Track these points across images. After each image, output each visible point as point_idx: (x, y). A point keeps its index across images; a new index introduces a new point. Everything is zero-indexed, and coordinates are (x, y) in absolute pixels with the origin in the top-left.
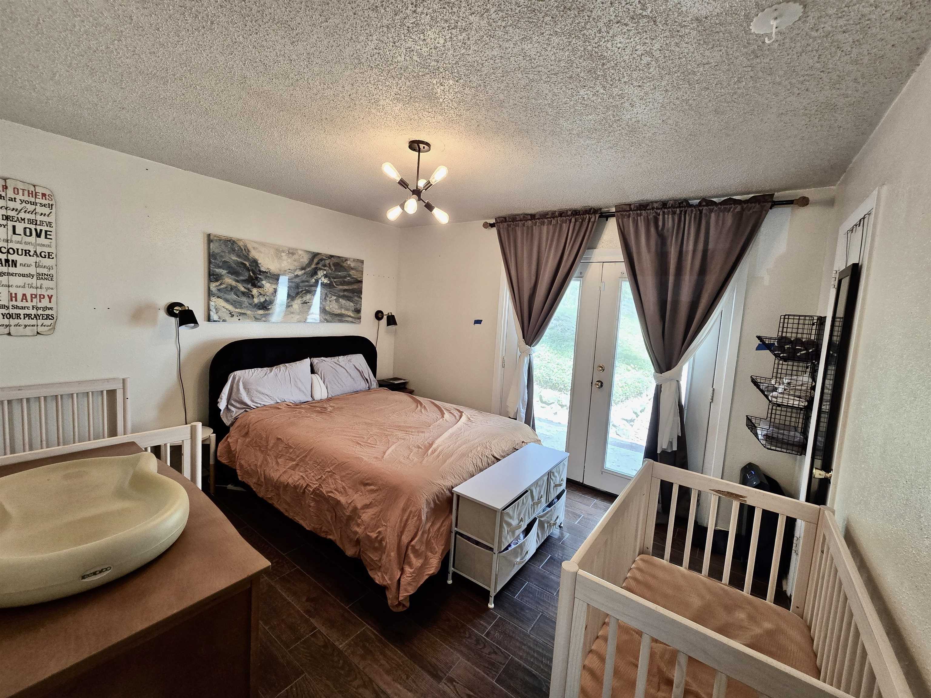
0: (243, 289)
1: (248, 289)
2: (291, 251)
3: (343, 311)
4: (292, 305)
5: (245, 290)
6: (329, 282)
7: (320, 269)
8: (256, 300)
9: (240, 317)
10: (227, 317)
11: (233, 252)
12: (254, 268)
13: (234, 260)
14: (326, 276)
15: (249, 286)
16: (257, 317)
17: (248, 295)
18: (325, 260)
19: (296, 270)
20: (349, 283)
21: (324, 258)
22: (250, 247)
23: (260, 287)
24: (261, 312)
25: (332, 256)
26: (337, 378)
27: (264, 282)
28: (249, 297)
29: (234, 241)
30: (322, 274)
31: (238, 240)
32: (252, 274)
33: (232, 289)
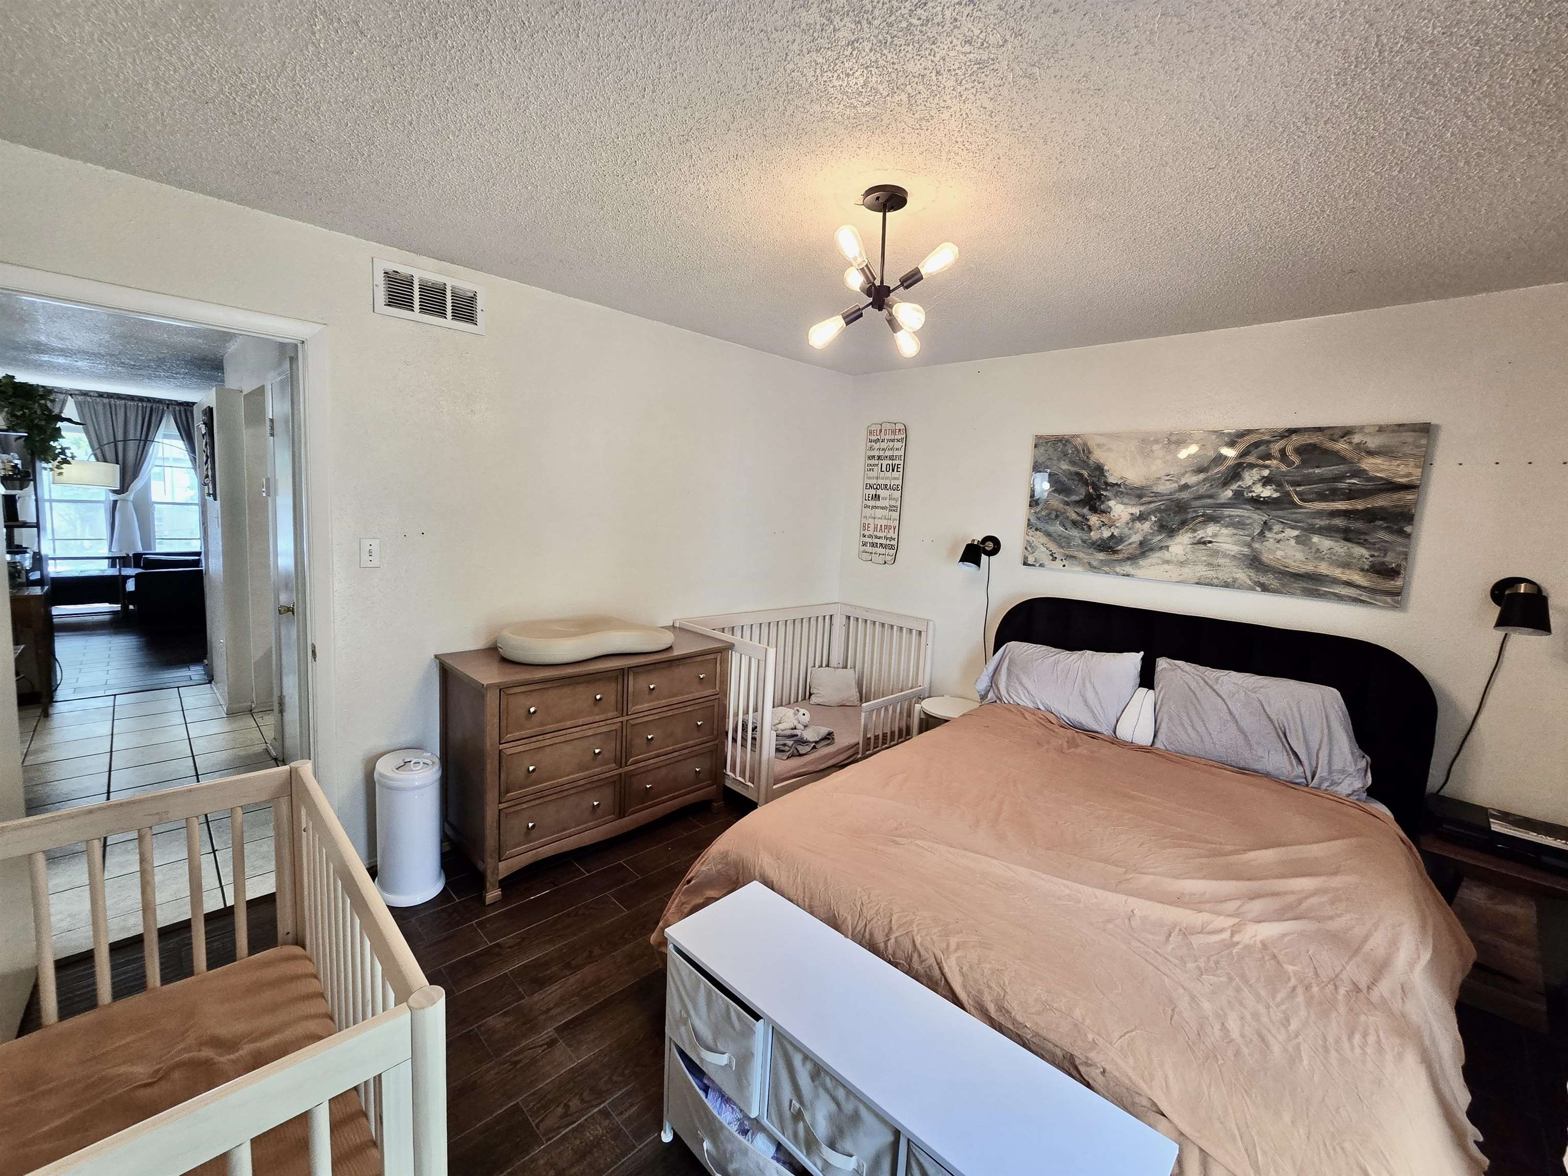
0: (1074, 516)
1: (1083, 516)
2: (1173, 438)
3: (1324, 568)
4: (1167, 547)
5: (1079, 518)
6: (1276, 495)
7: (1251, 466)
8: (1094, 535)
9: (1065, 562)
10: (1046, 559)
11: (1064, 458)
12: (1095, 479)
13: (1064, 471)
14: (1266, 481)
15: (1085, 511)
16: (1095, 563)
17: (1082, 525)
18: (1268, 442)
19: (1184, 474)
20: (1351, 495)
21: (1266, 438)
22: (1091, 444)
23: (1103, 512)
24: (1101, 556)
25: (1292, 431)
26: (1193, 714)
27: (1111, 503)
28: (1083, 529)
29: (1067, 441)
30: (1256, 477)
31: (1074, 436)
32: (1091, 491)
33: (1057, 517)
